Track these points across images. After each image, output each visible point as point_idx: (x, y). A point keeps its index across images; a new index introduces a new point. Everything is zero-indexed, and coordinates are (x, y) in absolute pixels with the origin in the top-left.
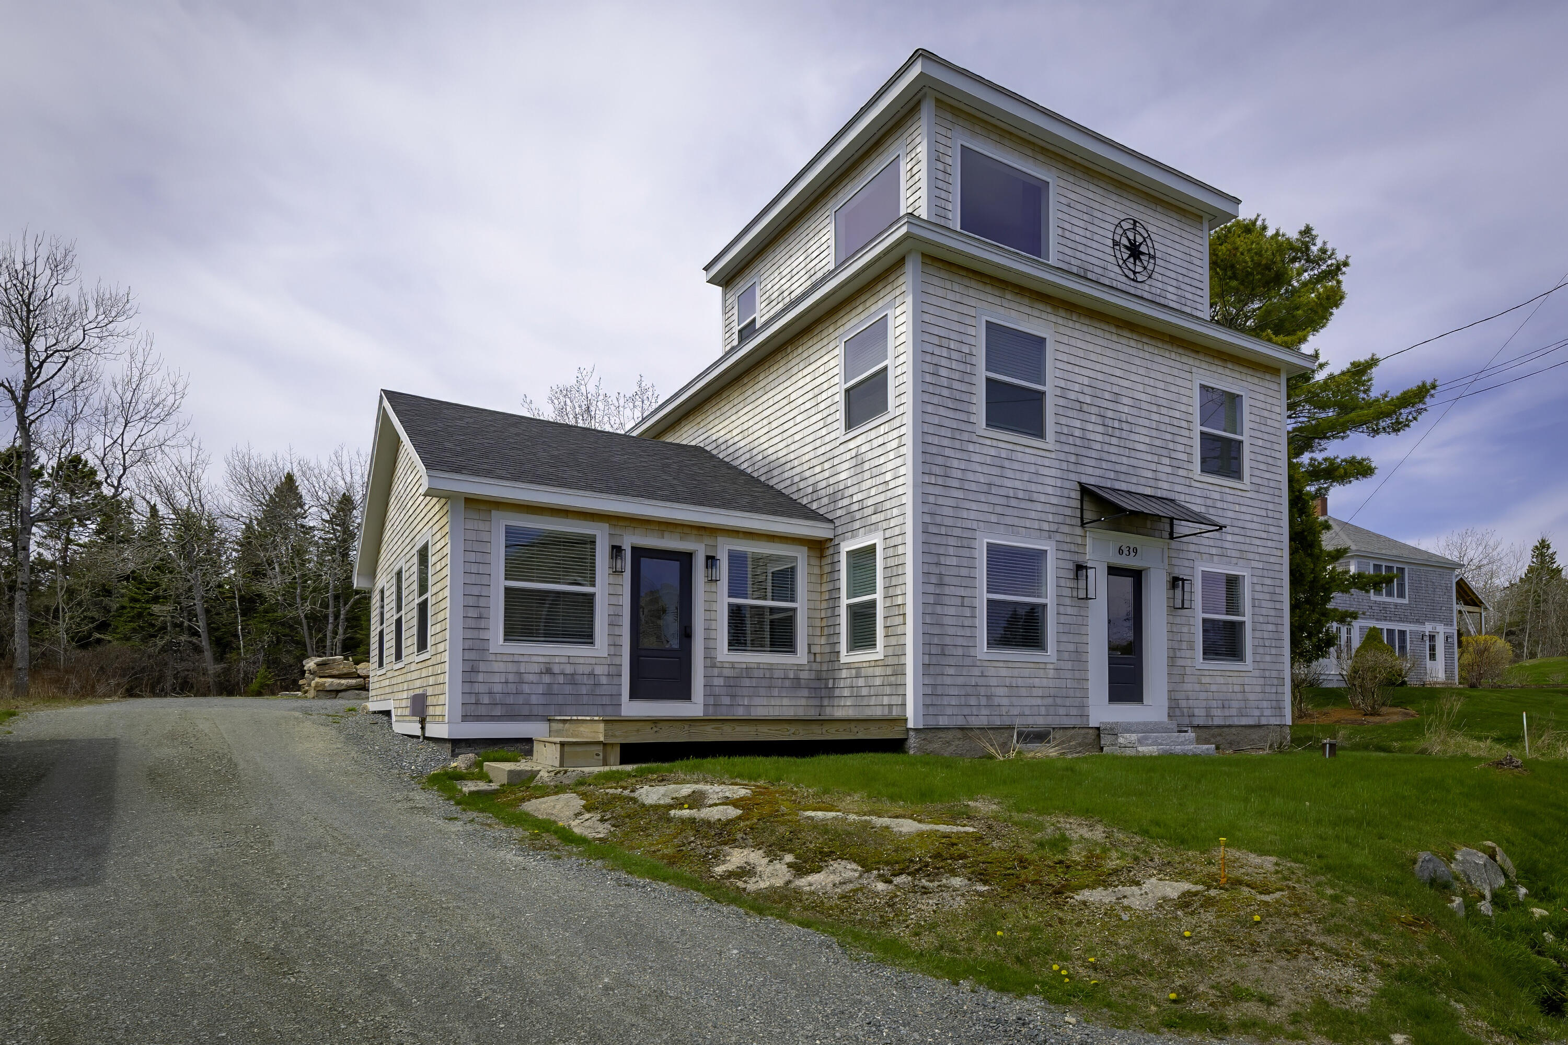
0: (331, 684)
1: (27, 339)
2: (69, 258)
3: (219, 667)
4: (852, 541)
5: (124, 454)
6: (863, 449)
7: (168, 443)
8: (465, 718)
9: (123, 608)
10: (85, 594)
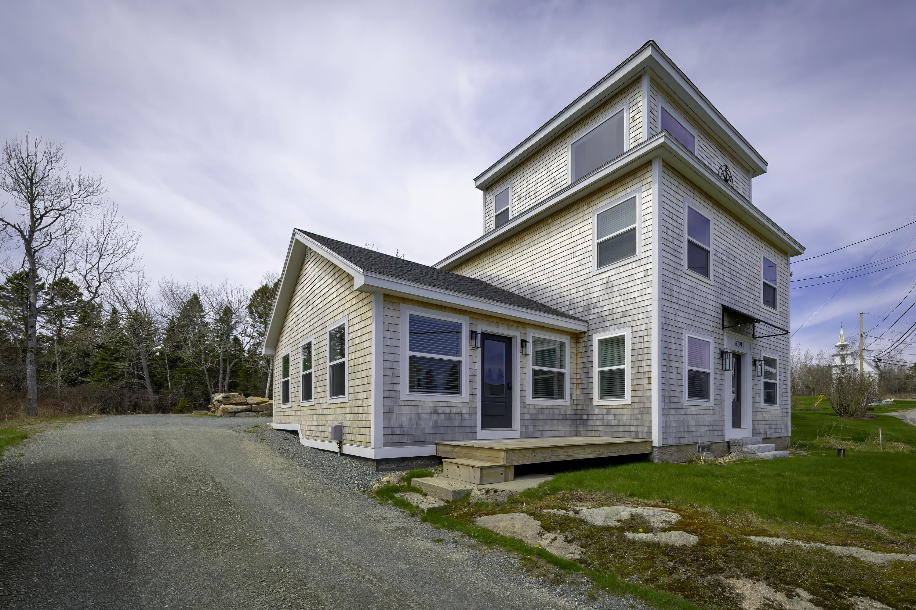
0: (232, 408)
1: (31, 200)
2: (59, 154)
3: (157, 397)
4: (604, 333)
5: (99, 274)
6: (613, 278)
7: (128, 269)
8: (386, 444)
9: (97, 363)
10: (73, 355)
